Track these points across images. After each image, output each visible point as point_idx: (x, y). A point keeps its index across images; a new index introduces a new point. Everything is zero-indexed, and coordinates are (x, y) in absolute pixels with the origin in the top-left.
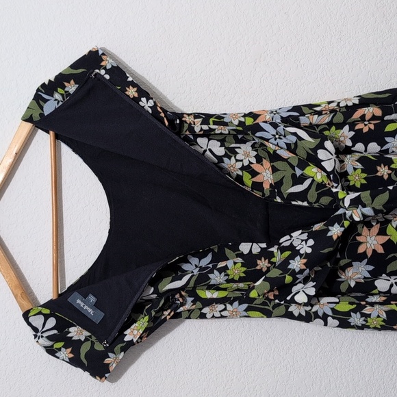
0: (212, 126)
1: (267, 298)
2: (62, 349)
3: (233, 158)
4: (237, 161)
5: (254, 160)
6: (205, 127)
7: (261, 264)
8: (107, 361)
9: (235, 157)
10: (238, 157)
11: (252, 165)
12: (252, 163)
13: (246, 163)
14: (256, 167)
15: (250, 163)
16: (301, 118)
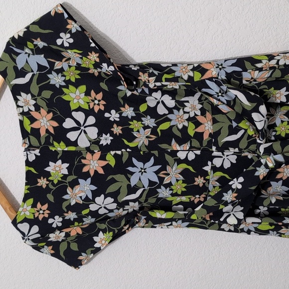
0: (164, 83)
1: (204, 219)
2: (45, 246)
3: (181, 111)
4: (185, 112)
5: (199, 113)
6: (158, 84)
7: (198, 180)
8: (80, 258)
9: (183, 109)
10: (186, 109)
11: (197, 117)
12: (197, 115)
13: (192, 115)
14: (200, 119)
15: (196, 115)
16: (244, 73)
